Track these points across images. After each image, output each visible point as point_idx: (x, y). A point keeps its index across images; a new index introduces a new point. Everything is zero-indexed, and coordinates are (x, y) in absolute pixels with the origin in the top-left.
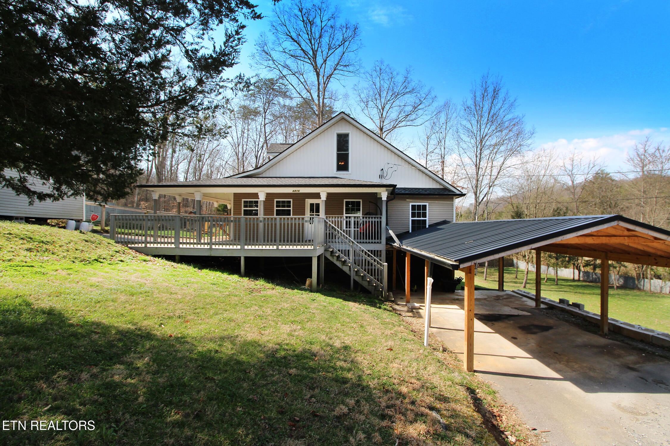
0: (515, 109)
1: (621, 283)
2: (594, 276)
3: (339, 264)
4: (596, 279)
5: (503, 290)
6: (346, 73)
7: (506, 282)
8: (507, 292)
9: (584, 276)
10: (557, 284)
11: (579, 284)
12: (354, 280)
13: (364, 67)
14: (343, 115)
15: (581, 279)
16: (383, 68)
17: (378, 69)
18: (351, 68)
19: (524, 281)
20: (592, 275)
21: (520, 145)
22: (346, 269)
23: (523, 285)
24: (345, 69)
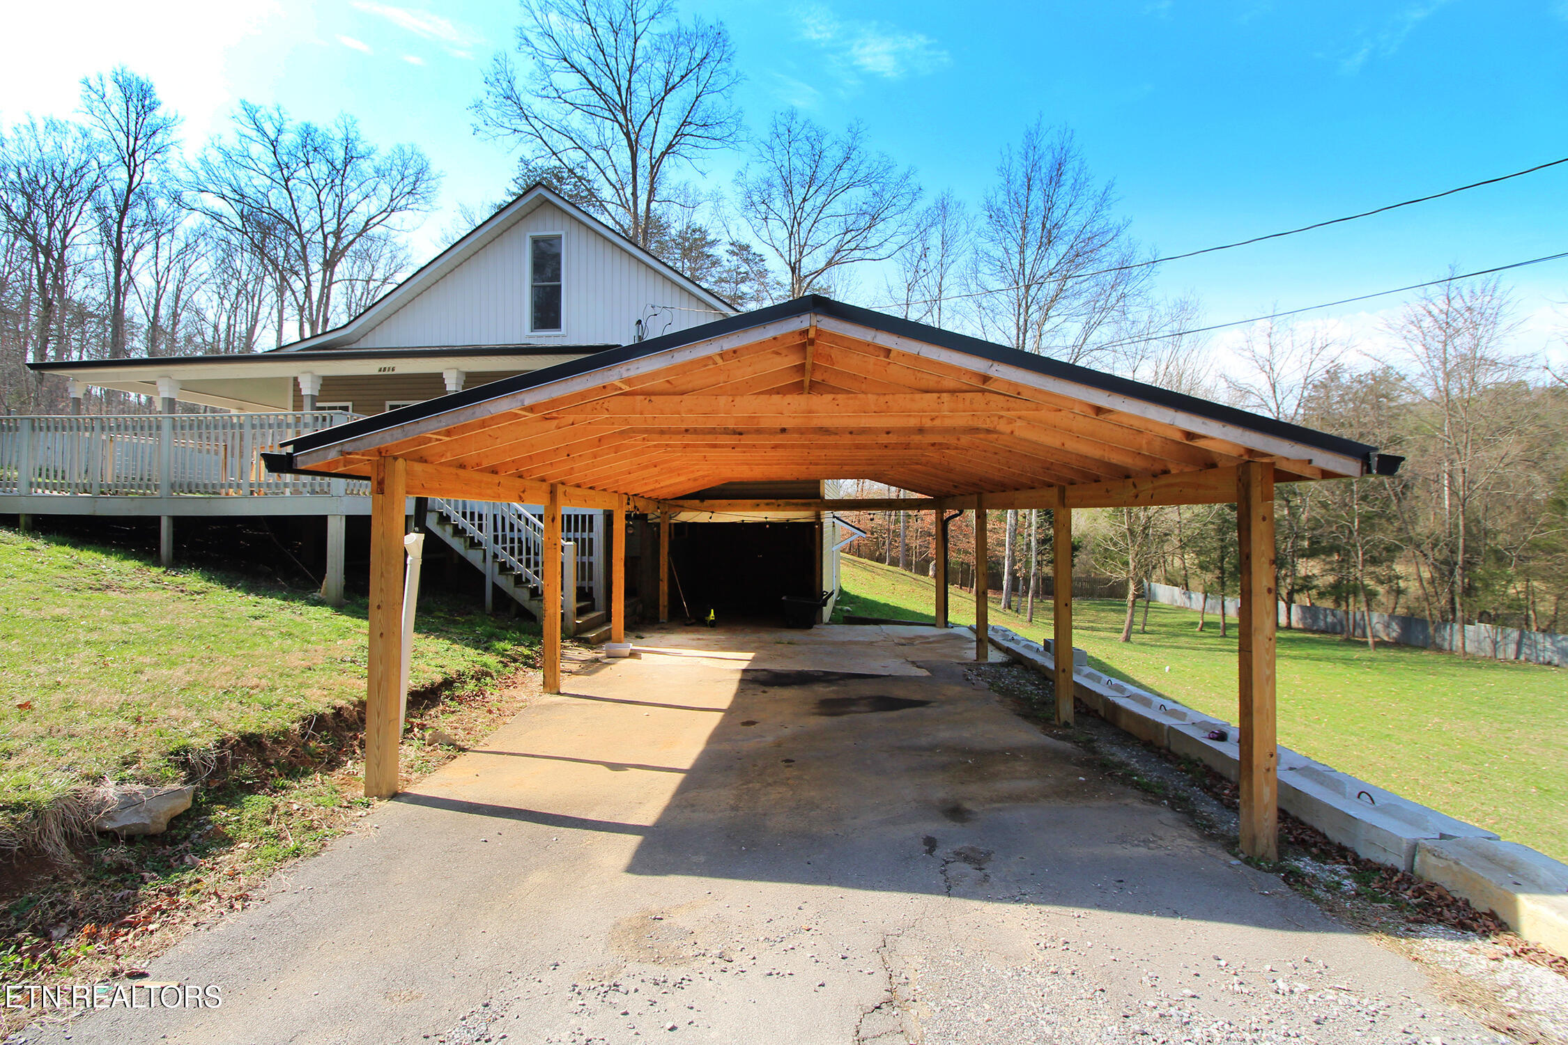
0: (1109, 209)
1: (1394, 634)
2: (1330, 619)
3: (457, 544)
4: (1334, 625)
5: (946, 624)
6: (702, 142)
7: (1076, 628)
8: (955, 630)
9: (1303, 618)
10: (1224, 636)
11: (1288, 634)
12: (494, 585)
13: (748, 129)
14: (541, 191)
15: (1294, 624)
16: (796, 128)
17: (782, 129)
18: (717, 132)
19: (1125, 627)
20: (1326, 617)
21: (1123, 296)
22: (474, 557)
23: (1124, 634)
24: (700, 132)
